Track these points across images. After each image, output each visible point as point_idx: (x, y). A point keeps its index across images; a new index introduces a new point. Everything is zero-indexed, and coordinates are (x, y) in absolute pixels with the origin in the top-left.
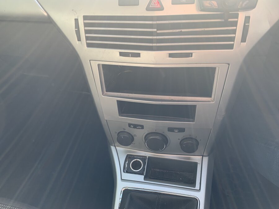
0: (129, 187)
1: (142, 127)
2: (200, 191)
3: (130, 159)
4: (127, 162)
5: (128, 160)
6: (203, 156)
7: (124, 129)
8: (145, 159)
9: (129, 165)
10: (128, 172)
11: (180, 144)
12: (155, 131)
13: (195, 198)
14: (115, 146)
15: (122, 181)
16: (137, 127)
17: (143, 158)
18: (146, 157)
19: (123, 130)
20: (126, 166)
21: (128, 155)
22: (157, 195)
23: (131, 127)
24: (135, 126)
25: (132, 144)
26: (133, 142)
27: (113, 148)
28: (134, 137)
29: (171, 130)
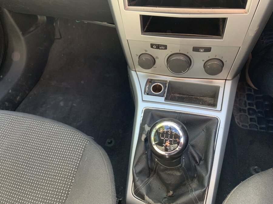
0: (149, 107)
1: (165, 47)
2: (221, 112)
3: (150, 83)
4: (148, 86)
5: (148, 84)
6: (226, 80)
7: (146, 51)
8: (166, 84)
9: (149, 88)
10: (149, 94)
11: (204, 66)
12: (178, 52)
13: (216, 118)
14: (136, 71)
15: (143, 102)
16: (160, 48)
17: (164, 83)
18: (167, 81)
19: (144, 52)
20: (147, 89)
21: (148, 80)
22: (177, 114)
23: (154, 48)
24: (158, 47)
25: (153, 68)
26: (155, 66)
27: (133, 73)
28: (156, 60)
29: (196, 49)
